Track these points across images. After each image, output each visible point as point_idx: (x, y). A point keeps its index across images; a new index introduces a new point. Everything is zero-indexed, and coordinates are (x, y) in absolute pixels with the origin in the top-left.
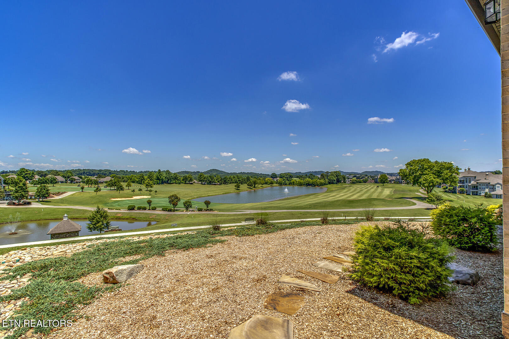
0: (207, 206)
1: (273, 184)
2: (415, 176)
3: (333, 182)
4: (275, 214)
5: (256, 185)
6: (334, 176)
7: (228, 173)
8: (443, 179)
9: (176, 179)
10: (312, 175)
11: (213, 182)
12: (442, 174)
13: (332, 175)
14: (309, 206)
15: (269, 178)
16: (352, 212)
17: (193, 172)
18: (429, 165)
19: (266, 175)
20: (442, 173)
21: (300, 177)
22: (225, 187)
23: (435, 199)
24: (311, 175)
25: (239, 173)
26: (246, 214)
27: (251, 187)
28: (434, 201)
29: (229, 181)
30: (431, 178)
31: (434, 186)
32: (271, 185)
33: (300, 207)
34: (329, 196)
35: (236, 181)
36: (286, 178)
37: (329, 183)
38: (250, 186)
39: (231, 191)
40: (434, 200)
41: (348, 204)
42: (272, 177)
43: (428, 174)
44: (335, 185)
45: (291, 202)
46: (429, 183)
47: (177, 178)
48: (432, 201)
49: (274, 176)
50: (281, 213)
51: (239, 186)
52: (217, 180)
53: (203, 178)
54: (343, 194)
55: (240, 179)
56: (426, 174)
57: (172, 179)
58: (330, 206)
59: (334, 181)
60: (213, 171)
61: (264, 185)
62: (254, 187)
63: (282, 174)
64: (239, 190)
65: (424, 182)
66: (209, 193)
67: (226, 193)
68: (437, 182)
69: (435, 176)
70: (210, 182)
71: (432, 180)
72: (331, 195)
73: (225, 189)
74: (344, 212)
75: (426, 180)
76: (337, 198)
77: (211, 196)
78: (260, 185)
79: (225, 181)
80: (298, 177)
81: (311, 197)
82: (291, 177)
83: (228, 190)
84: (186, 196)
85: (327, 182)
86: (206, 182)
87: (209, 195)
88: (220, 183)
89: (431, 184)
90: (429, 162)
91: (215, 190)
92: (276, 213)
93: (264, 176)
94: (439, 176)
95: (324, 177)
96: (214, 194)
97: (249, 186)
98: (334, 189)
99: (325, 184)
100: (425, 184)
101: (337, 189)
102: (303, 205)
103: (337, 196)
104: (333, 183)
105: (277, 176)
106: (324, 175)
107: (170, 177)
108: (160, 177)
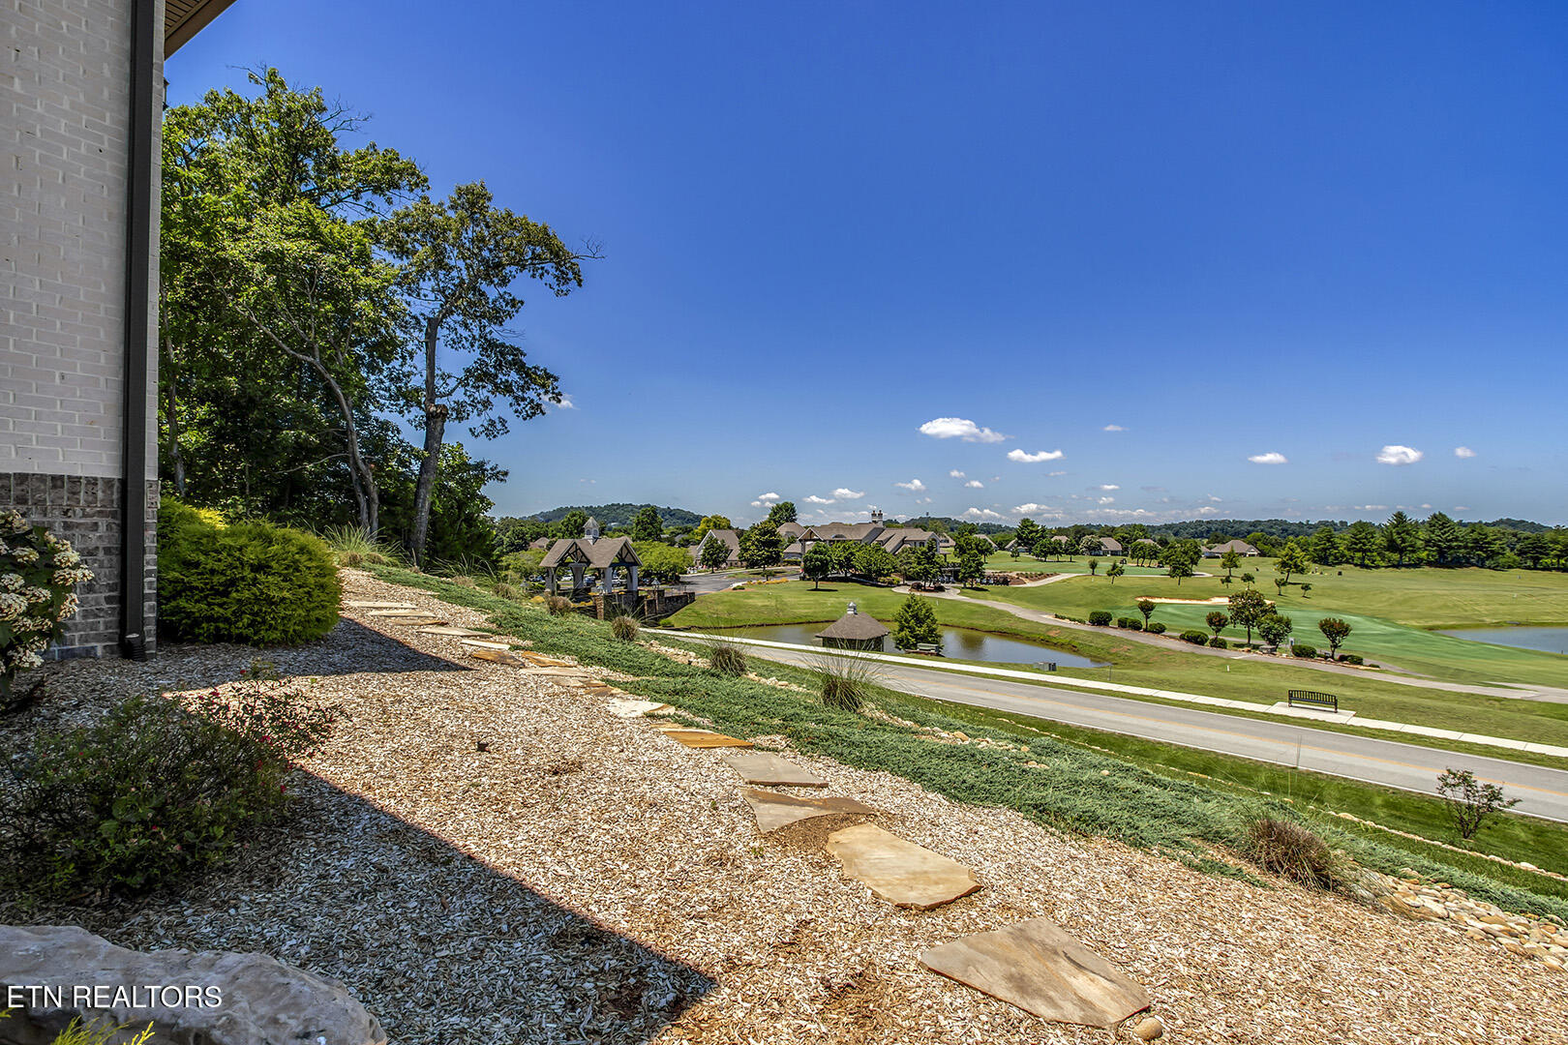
0: (1334, 641)
9: (1480, 548)
57: (1459, 547)
107: (1451, 540)
108: (1399, 541)
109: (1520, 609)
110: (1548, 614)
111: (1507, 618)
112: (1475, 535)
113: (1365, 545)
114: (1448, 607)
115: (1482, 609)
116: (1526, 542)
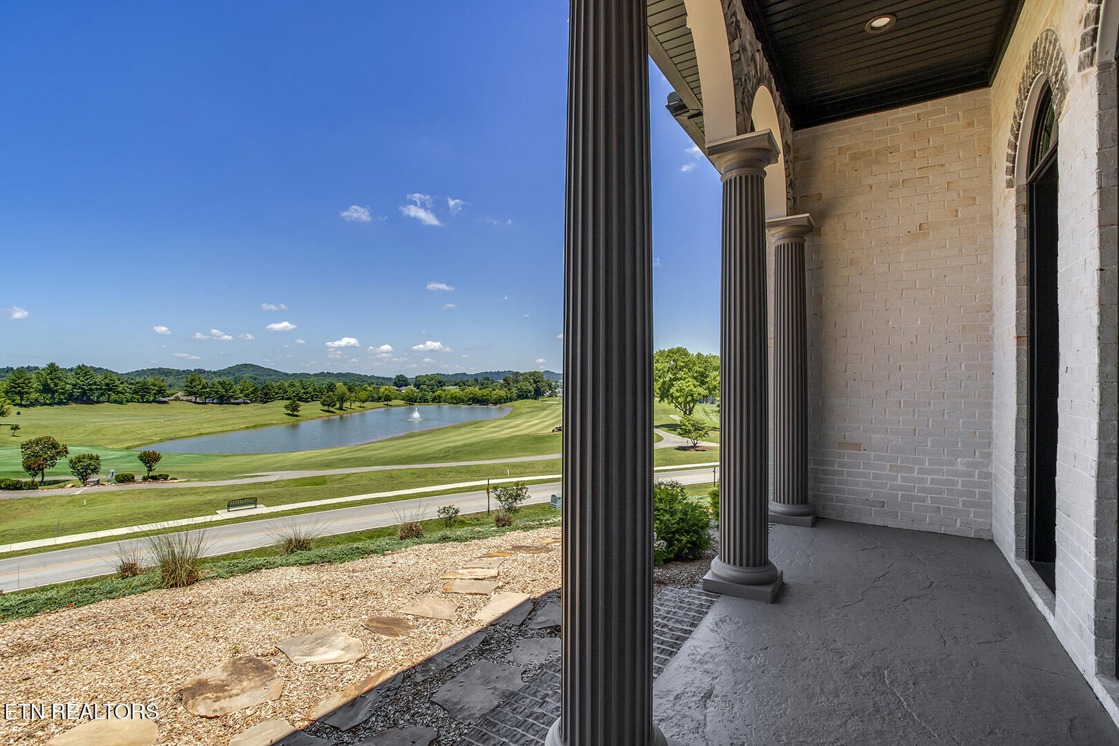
0: (150, 467)
1: (390, 400)
2: (664, 383)
3: (527, 395)
4: (345, 479)
5: (347, 405)
6: (529, 382)
7: (286, 374)
8: (708, 388)
9: (110, 390)
10: (489, 379)
11: (231, 396)
12: (708, 379)
13: (526, 379)
14: (444, 452)
15: (387, 387)
16: (532, 464)
17: (184, 371)
18: (687, 360)
19: (384, 378)
20: (706, 377)
21: (461, 384)
22: (256, 409)
23: (692, 429)
24: (485, 380)
25: (315, 375)
26: (265, 483)
27: (332, 409)
28: (690, 432)
29: (277, 393)
30: (689, 386)
31: (694, 401)
32: (386, 403)
33: (421, 455)
34: (505, 426)
35: (298, 394)
36: (428, 385)
37: (520, 397)
38: (329, 405)
39: (272, 420)
40: (689, 430)
41: (532, 444)
42: (395, 384)
43: (685, 378)
44: (529, 402)
45: (406, 445)
46: (687, 397)
47: (116, 386)
48: (686, 432)
49: (401, 382)
50: (363, 475)
51: (298, 406)
52: (242, 391)
53: (200, 387)
54: (536, 421)
55: (310, 390)
56: (681, 379)
57: (97, 389)
58: (491, 450)
59: (530, 392)
60: (244, 369)
61: (366, 404)
62: (341, 409)
63: (420, 376)
64: (297, 416)
65: (678, 394)
66: (205, 425)
67: (255, 427)
68: (699, 394)
69: (695, 382)
70: (223, 396)
71: (691, 390)
72: (510, 425)
73: (257, 415)
74: (514, 466)
75: (681, 390)
76: (521, 430)
77: (208, 434)
78: (358, 404)
79: (266, 394)
80: (456, 385)
81: (464, 430)
82: (441, 384)
83: (265, 418)
84: (124, 437)
85: (515, 395)
86: (209, 397)
87: (202, 431)
88: (250, 400)
89: (689, 399)
90: (686, 354)
91: (223, 419)
92: (349, 475)
93: (381, 380)
94: (703, 383)
95: (509, 384)
96: (220, 429)
97: (325, 405)
98: (524, 411)
99: (511, 400)
100: (679, 399)
101: (531, 409)
102: (428, 452)
103: (524, 426)
104: (527, 397)
105: (409, 381)
106: (510, 379)
107: (91, 384)
108: (52, 385)
109: (168, 430)
110: (182, 431)
111: (164, 436)
112: (107, 381)
113: (23, 389)
114: (127, 432)
115: (147, 431)
116: (138, 385)
